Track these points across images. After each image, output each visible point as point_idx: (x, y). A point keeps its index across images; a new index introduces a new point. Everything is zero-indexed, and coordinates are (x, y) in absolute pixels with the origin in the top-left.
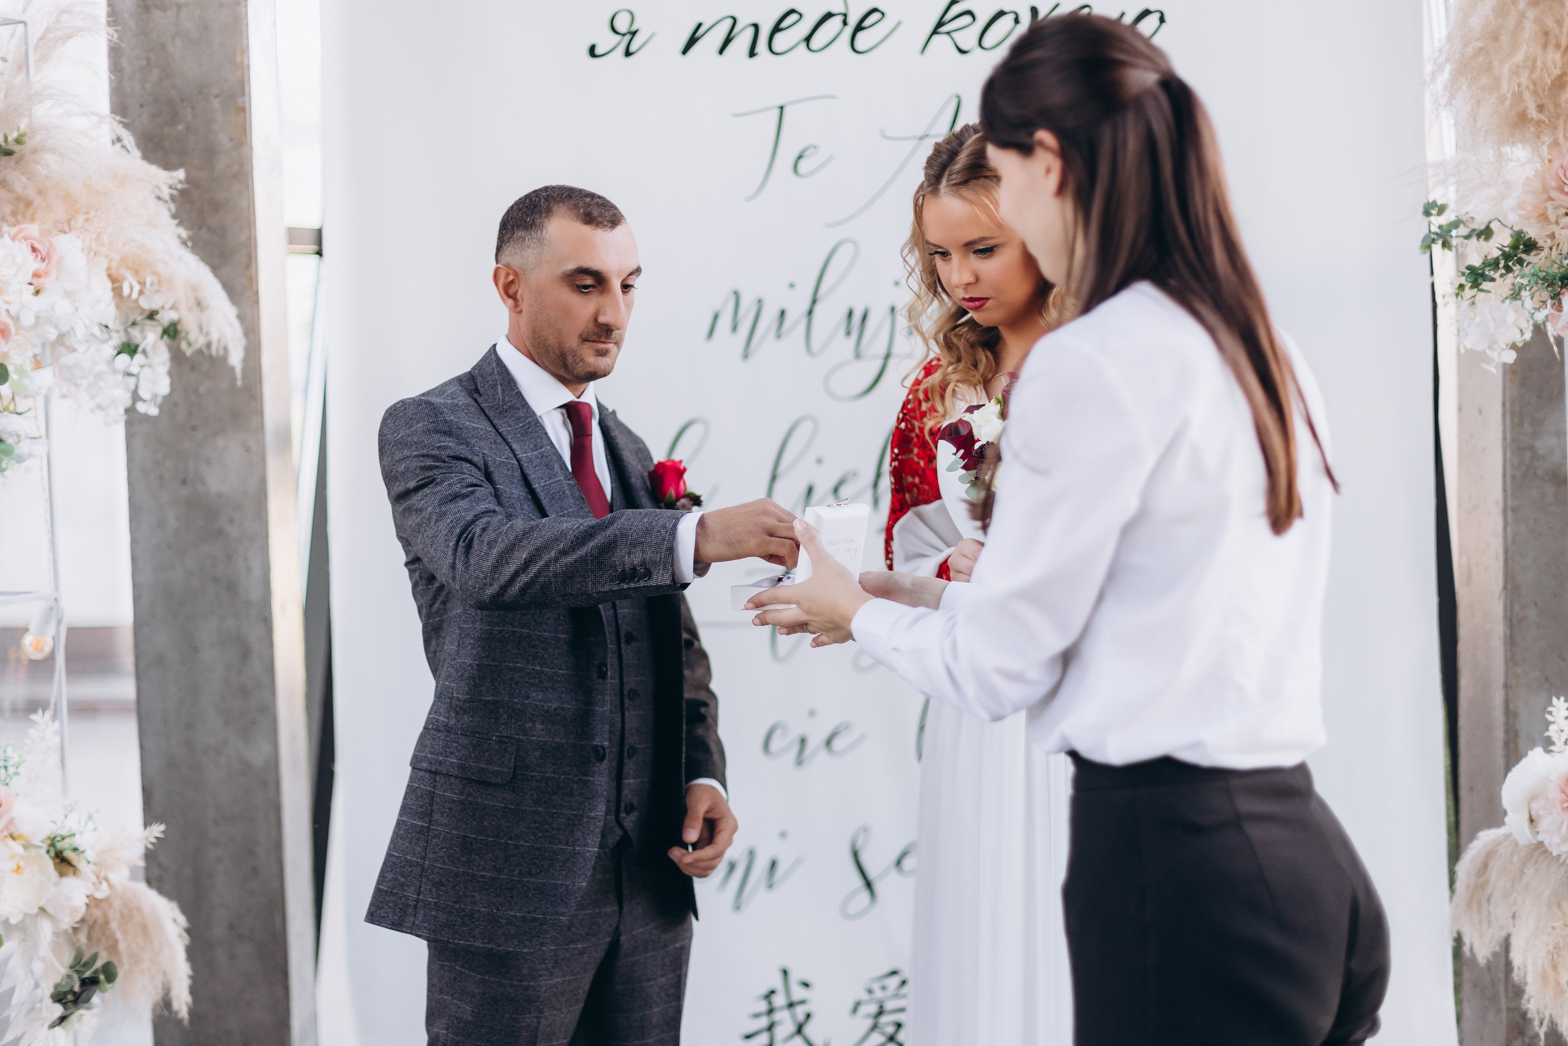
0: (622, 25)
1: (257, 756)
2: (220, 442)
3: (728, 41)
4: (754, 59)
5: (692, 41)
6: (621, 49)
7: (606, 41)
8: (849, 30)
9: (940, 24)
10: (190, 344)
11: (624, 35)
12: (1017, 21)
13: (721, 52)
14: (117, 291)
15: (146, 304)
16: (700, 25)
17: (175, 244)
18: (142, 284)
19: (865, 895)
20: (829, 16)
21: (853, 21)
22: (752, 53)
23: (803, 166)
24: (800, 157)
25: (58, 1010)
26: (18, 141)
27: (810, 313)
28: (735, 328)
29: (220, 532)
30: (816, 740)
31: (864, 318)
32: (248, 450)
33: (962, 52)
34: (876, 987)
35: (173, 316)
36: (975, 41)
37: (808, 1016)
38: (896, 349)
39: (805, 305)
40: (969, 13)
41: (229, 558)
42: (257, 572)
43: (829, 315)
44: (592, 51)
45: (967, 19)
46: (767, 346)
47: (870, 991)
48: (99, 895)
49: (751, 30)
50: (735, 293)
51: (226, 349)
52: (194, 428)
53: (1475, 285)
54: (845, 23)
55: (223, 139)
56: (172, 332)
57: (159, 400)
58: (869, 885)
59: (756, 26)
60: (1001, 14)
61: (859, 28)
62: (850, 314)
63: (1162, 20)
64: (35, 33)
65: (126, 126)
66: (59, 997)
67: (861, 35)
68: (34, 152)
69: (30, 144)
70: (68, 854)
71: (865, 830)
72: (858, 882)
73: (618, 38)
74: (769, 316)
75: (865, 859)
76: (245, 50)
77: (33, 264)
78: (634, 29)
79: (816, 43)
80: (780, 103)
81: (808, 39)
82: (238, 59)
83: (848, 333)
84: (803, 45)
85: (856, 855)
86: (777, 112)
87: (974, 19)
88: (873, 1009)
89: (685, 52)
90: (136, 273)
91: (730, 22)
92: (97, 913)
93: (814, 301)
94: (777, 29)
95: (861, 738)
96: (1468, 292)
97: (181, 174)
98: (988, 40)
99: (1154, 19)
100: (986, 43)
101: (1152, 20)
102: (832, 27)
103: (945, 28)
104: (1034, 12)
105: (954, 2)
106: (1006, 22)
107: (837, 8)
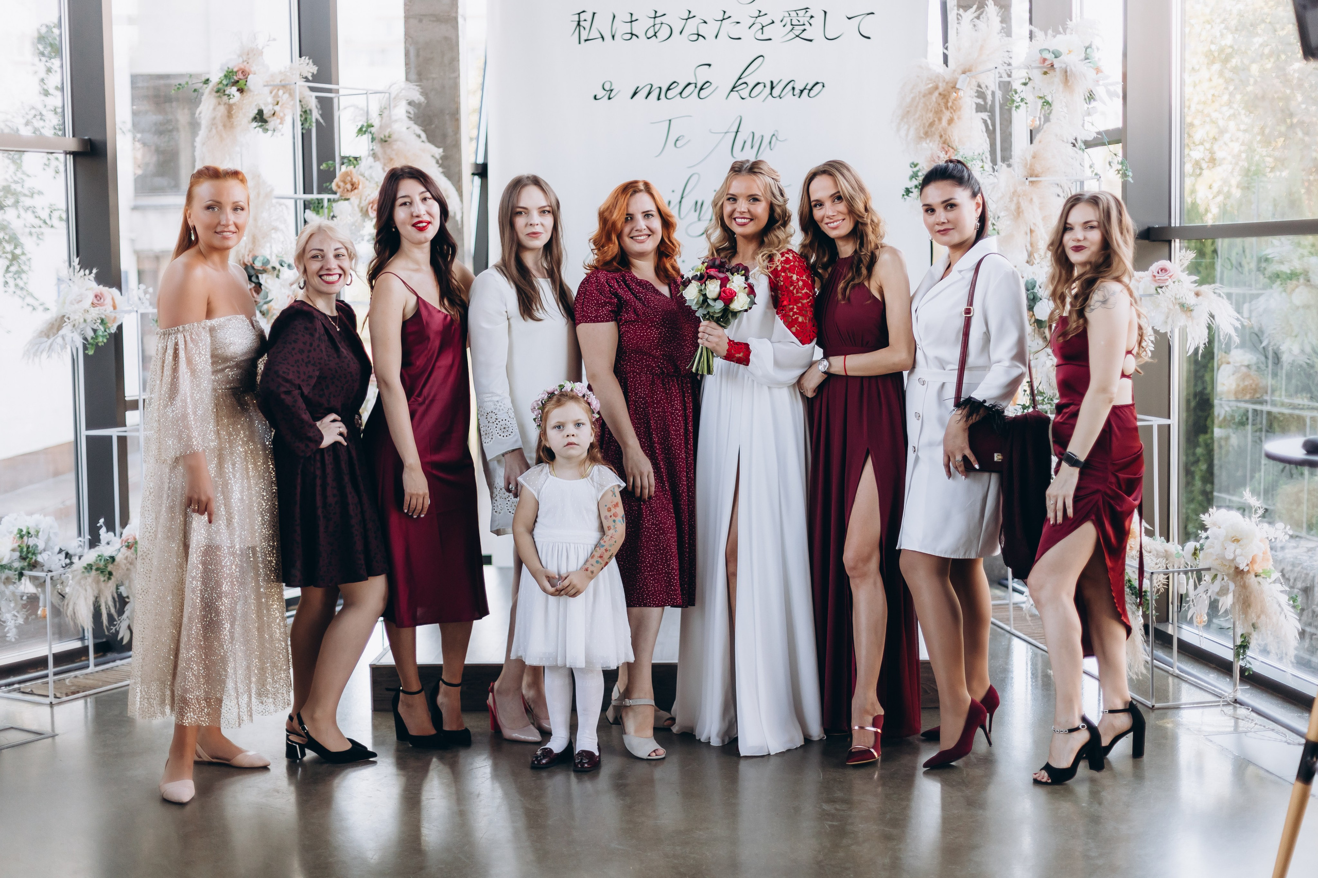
0: (607, 87)
3: (649, 94)
4: (659, 101)
5: (635, 93)
6: (607, 97)
7: (601, 93)
8: (697, 90)
9: (734, 87)
11: (608, 91)
12: (765, 86)
13: (646, 98)
16: (638, 87)
17: (439, 174)
20: (689, 84)
21: (699, 86)
22: (659, 99)
23: (678, 144)
24: (677, 140)
26: (389, 137)
27: (680, 202)
31: (702, 204)
33: (743, 99)
36: (748, 94)
39: (679, 199)
40: (746, 83)
43: (688, 203)
44: (595, 98)
45: (745, 85)
49: (658, 90)
51: (455, 213)
53: (907, 195)
54: (696, 87)
55: (450, 131)
59: (660, 88)
60: (758, 84)
61: (701, 89)
62: (696, 203)
63: (823, 86)
64: (393, 96)
65: (425, 131)
67: (702, 92)
68: (396, 141)
69: (394, 137)
73: (606, 92)
76: (459, 96)
78: (611, 89)
79: (684, 95)
80: (670, 118)
81: (681, 93)
82: (456, 100)
83: (695, 211)
84: (679, 96)
86: (668, 122)
87: (747, 86)
89: (632, 98)
91: (650, 86)
93: (682, 198)
94: (669, 89)
98: (754, 93)
99: (820, 86)
100: (752, 95)
101: (819, 87)
102: (692, 87)
103: (734, 90)
104: (772, 82)
105: (740, 78)
106: (760, 87)
107: (693, 81)
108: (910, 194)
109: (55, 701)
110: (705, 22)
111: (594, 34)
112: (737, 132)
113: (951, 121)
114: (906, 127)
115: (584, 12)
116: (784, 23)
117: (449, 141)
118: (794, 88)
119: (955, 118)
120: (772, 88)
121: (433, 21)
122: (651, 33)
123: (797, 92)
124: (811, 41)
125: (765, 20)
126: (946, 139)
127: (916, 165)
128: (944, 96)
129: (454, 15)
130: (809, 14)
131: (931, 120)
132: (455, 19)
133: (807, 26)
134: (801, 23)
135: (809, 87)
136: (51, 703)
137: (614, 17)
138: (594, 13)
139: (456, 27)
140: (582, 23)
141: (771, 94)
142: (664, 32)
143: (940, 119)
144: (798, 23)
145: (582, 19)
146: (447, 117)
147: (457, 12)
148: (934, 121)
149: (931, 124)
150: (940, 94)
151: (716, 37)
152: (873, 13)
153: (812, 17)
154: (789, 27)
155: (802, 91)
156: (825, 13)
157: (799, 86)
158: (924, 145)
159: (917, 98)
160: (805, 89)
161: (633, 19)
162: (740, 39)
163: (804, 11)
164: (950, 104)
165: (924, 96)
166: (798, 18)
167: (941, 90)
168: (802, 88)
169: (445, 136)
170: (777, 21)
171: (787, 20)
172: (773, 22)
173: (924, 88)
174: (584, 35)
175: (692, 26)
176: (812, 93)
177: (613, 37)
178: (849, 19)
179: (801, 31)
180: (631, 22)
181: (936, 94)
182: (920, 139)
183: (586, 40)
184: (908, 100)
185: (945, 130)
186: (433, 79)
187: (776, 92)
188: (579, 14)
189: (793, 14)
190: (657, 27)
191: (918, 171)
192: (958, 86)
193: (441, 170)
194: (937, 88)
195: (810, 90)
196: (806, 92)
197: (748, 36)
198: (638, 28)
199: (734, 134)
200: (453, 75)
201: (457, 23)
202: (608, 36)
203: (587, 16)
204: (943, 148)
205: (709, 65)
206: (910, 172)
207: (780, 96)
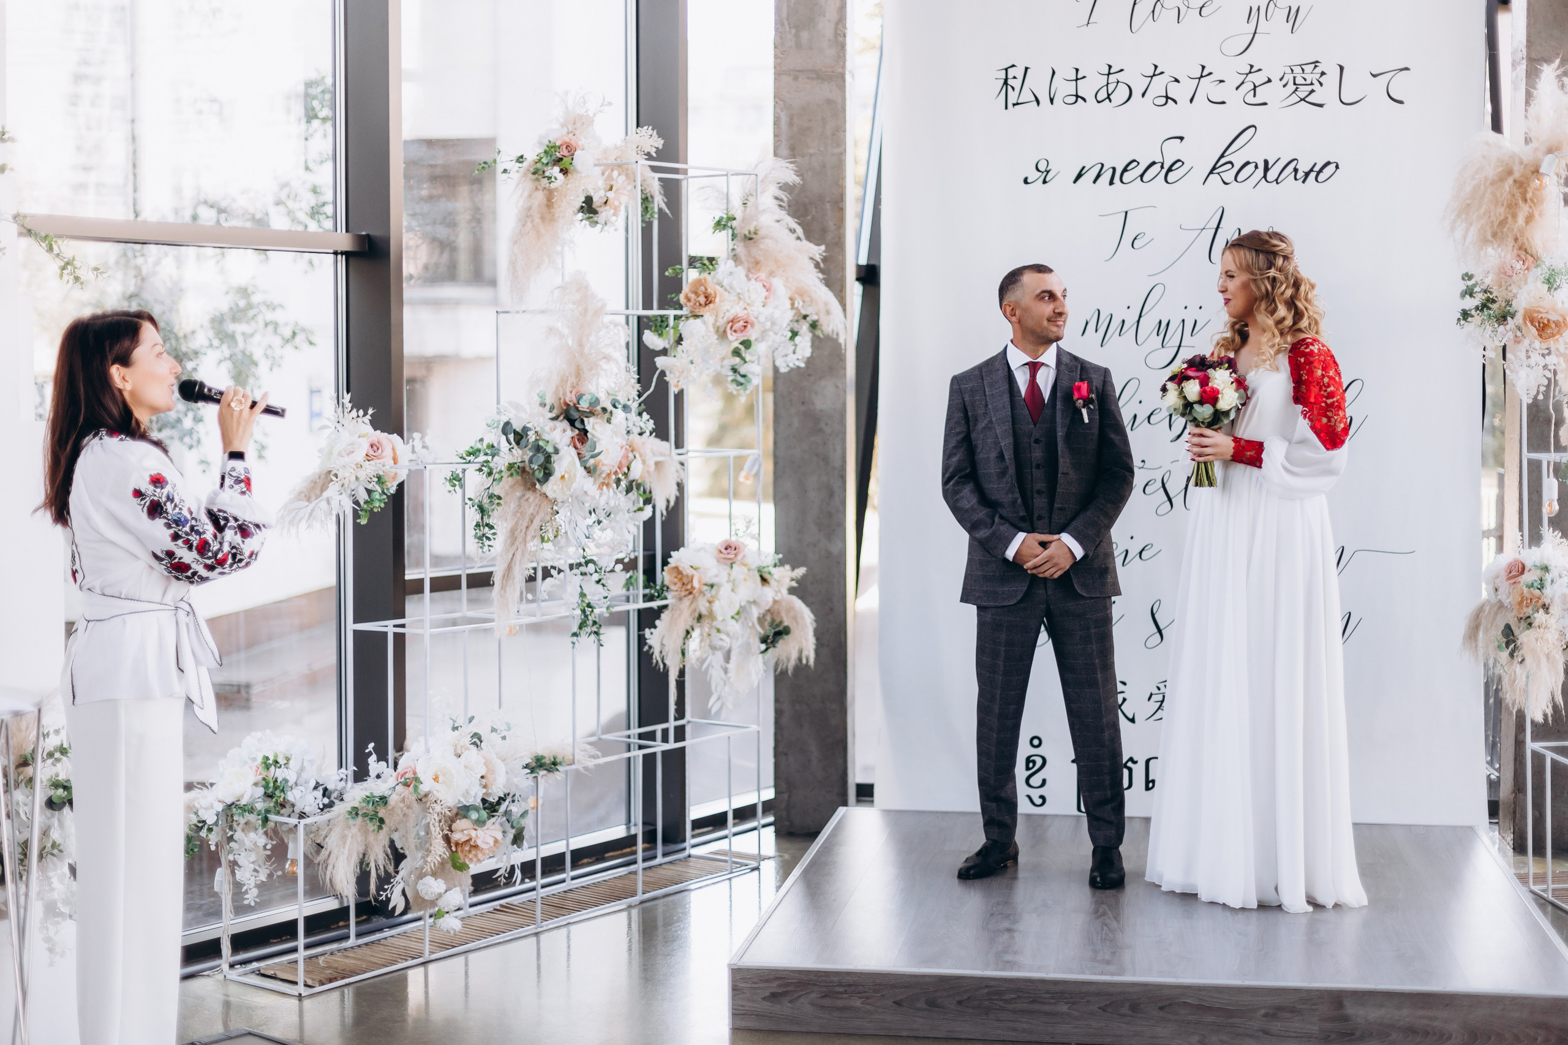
0: (1042, 167)
1: (835, 550)
2: (823, 383)
3: (1098, 176)
4: (1112, 186)
5: (1079, 176)
6: (1041, 180)
7: (1033, 175)
8: (1164, 171)
9: (1214, 168)
10: (822, 331)
11: (1043, 172)
12: (1256, 167)
13: (1094, 182)
14: (793, 304)
15: (804, 312)
16: (1084, 168)
17: (818, 282)
18: (804, 302)
19: (1157, 636)
20: (1154, 163)
21: (1166, 166)
22: (1111, 183)
23: (1137, 243)
24: (1135, 239)
25: (763, 647)
26: (755, 233)
27: (1138, 322)
28: (1097, 330)
29: (821, 430)
30: (1133, 552)
31: (1168, 324)
32: (837, 387)
33: (1225, 183)
34: (1161, 686)
35: (815, 317)
36: (1233, 178)
37: (1124, 700)
38: (1183, 343)
39: (1136, 318)
40: (1230, 163)
41: (825, 443)
42: (839, 451)
43: (1149, 324)
44: (1026, 181)
45: (1229, 166)
46: (1113, 338)
47: (1159, 689)
48: (777, 598)
49: (1111, 170)
50: (1098, 310)
52: (810, 375)
54: (1162, 167)
55: (831, 225)
56: (814, 326)
57: (805, 359)
58: (1160, 631)
59: (1114, 169)
60: (1248, 163)
61: (1170, 170)
62: (1160, 322)
63: (1337, 167)
64: (760, 177)
65: (799, 224)
66: (764, 640)
67: (1170, 174)
68: (763, 238)
69: (761, 233)
70: (766, 576)
71: (1159, 601)
72: (1154, 629)
73: (1040, 174)
74: (1115, 324)
75: (1158, 616)
76: (844, 178)
77: (764, 293)
78: (1048, 169)
79: (1146, 178)
80: (1126, 210)
81: (1142, 176)
82: (840, 183)
83: (1158, 334)
84: (1139, 179)
85: (1153, 614)
86: (1124, 214)
87: (1233, 166)
88: (1160, 698)
89: (1075, 182)
90: (801, 295)
91: (1100, 166)
92: (776, 607)
93: (1140, 316)
94: (1125, 170)
96: (1462, 322)
97: (823, 247)
98: (1240, 178)
99: (1332, 167)
100: (1239, 179)
101: (1330, 168)
102: (1156, 169)
103: (1215, 172)
104: (1266, 162)
105: (1222, 156)
106: (1251, 167)
107: (1159, 159)
108: (1470, 319)
109: (305, 992)
110: (1177, 81)
111: (1026, 96)
112: (1217, 228)
113: (1529, 219)
114: (1464, 225)
115: (1013, 66)
116: (1284, 82)
117: (830, 237)
118: (1296, 170)
119: (1536, 214)
120: (1266, 169)
121: (812, 79)
122: (1102, 95)
123: (1300, 175)
124: (1321, 106)
125: (1258, 78)
126: (1523, 244)
127: (1470, 277)
128: (1521, 185)
129: (840, 70)
130: (1318, 70)
131: (1502, 218)
132: (842, 77)
133: (1316, 86)
134: (1309, 82)
135: (1317, 169)
136: (300, 994)
137: (1054, 73)
138: (1027, 69)
139: (842, 87)
140: (1010, 82)
141: (1265, 177)
142: (1121, 94)
143: (1514, 216)
144: (1304, 82)
145: (1010, 76)
146: (828, 206)
147: (844, 67)
148: (1507, 218)
149: (1503, 223)
150: (1515, 181)
151: (1191, 101)
152: (1407, 69)
153: (1323, 74)
154: (1291, 87)
155: (1307, 174)
156: (1342, 68)
157: (1303, 168)
158: (1490, 250)
159: (1482, 187)
160: (1311, 170)
161: (1079, 77)
162: (1223, 103)
163: (1313, 65)
164: (1529, 195)
165: (1492, 184)
166: (1304, 75)
167: (1517, 175)
168: (1307, 170)
169: (824, 231)
170: (1275, 79)
171: (1289, 77)
172: (1269, 81)
173: (1491, 172)
174: (1013, 97)
175: (1158, 86)
176: (1321, 177)
177: (1052, 100)
178: (1374, 76)
179: (1308, 93)
180: (1077, 79)
181: (1510, 181)
182: (1484, 241)
183: (1014, 105)
184: (1468, 188)
185: (1522, 231)
186: (811, 155)
187: (1272, 175)
188: (1006, 70)
189: (1297, 70)
190: (1111, 87)
191: (1475, 285)
192: (1541, 171)
193: (821, 276)
194: (1510, 172)
195: (1319, 173)
196: (1313, 175)
197: (1234, 99)
198: (1086, 89)
199: (1212, 232)
200: (837, 151)
201: (844, 81)
202: (1044, 99)
203: (1018, 72)
204: (1519, 256)
205: (1182, 138)
206: (1462, 286)
207: (1277, 180)
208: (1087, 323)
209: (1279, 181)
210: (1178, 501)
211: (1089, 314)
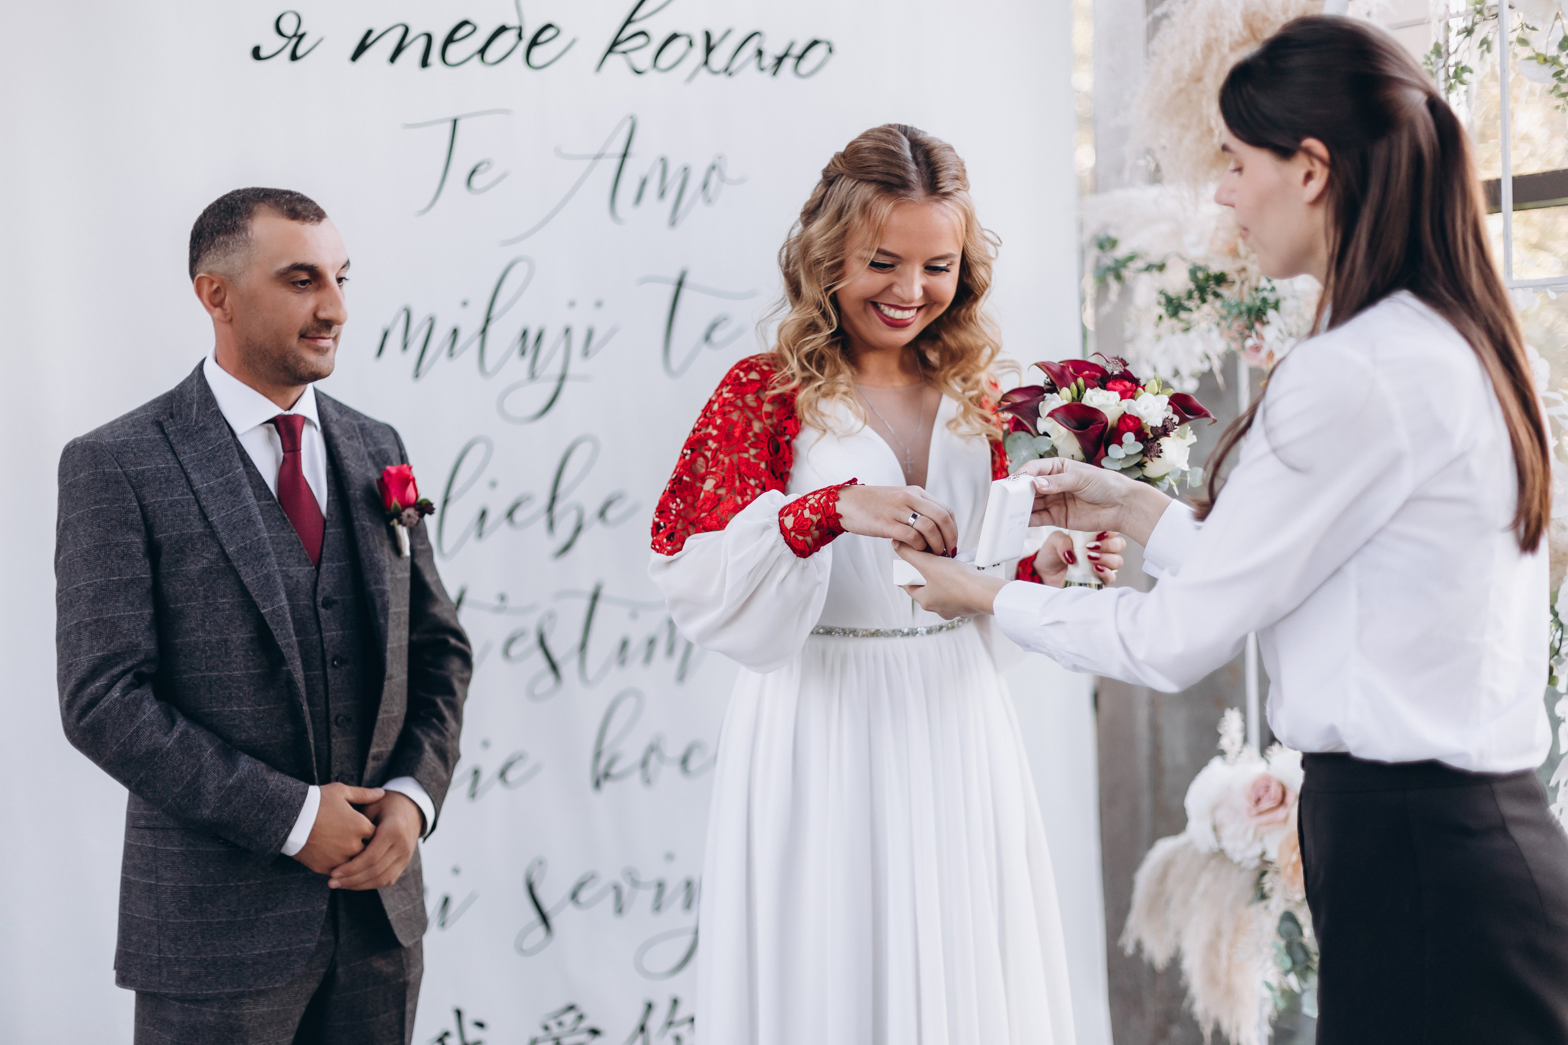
0: (288, 27)
3: (399, 49)
4: (427, 70)
5: (362, 47)
6: (287, 52)
7: (271, 43)
8: (524, 44)
9: (615, 43)
11: (290, 38)
12: (691, 44)
13: (393, 59)
16: (369, 32)
19: (540, 930)
20: (502, 29)
21: (528, 35)
22: (425, 63)
23: (477, 180)
24: (473, 172)
27: (484, 331)
28: (405, 346)
30: (489, 772)
31: (539, 338)
33: (638, 72)
34: (552, 1024)
36: (651, 62)
38: (572, 370)
39: (479, 323)
40: (643, 33)
43: (503, 334)
44: (256, 53)
45: (641, 40)
46: (439, 365)
47: (546, 1028)
49: (422, 42)
50: (406, 309)
54: (520, 36)
58: (544, 919)
59: (429, 37)
60: (675, 36)
61: (534, 43)
62: (525, 334)
63: (831, 50)
67: (536, 51)
71: (541, 863)
72: (533, 915)
73: (284, 41)
74: (441, 335)
75: (541, 893)
78: (300, 32)
79: (492, 54)
80: (454, 115)
81: (482, 51)
83: (523, 353)
84: (477, 58)
85: (531, 889)
86: (448, 126)
87: (649, 39)
89: (355, 58)
91: (400, 31)
93: (488, 320)
94: (450, 40)
95: (536, 769)
98: (663, 62)
99: (822, 49)
100: (661, 64)
101: (819, 52)
102: (507, 40)
103: (620, 48)
104: (708, 36)
105: (629, 21)
106: (679, 46)
107: (512, 21)
112: (625, 155)
118: (760, 53)
120: (709, 49)
123: (768, 60)
135: (797, 51)
141: (706, 63)
155: (780, 60)
157: (773, 50)
160: (786, 55)
168: (780, 52)
176: (806, 65)
187: (719, 58)
195: (800, 58)
196: (789, 63)
199: (615, 162)
207: (726, 70)
208: (386, 335)
209: (733, 68)
210: (569, 669)
211: (389, 315)
